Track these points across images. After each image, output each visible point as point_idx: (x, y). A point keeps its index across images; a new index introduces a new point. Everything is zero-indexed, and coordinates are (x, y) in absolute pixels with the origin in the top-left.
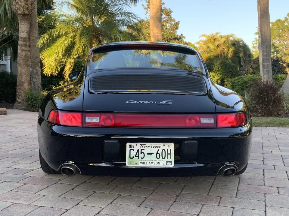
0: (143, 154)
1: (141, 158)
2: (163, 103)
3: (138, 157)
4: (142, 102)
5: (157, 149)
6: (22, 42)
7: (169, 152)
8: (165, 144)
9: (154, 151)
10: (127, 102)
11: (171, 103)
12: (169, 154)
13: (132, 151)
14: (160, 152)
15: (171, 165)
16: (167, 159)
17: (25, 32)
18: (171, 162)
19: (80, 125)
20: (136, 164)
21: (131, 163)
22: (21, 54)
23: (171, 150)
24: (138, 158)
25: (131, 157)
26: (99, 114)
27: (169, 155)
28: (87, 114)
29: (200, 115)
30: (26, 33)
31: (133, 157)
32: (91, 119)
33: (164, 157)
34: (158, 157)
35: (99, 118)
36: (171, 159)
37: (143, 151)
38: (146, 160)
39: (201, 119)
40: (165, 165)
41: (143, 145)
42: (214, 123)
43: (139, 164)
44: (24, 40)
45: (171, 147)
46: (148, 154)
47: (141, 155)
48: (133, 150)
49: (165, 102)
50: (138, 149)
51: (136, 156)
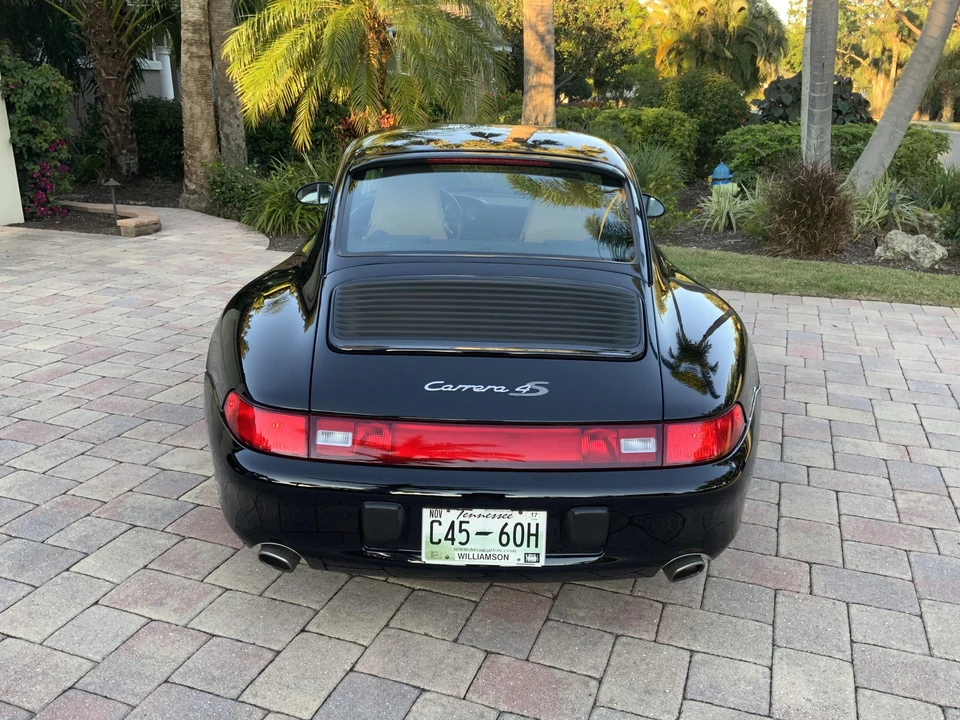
0: (464, 533)
1: (460, 543)
2: (523, 390)
3: (453, 540)
4: (467, 387)
5: (502, 522)
6: (190, 35)
7: (533, 531)
9: (495, 526)
10: (426, 388)
11: (543, 391)
12: (533, 535)
13: (436, 525)
14: (509, 530)
15: (538, 562)
16: (528, 546)
17: (197, 5)
18: (538, 554)
19: (303, 454)
20: (447, 558)
21: (433, 555)
22: (190, 65)
23: (537, 525)
24: (453, 544)
25: (435, 540)
26: (351, 423)
27: (533, 539)
28: (322, 421)
29: (622, 430)
30: (198, 10)
31: (440, 540)
32: (329, 437)
33: (518, 542)
34: (504, 542)
35: (351, 435)
36: (537, 546)
37: (464, 526)
38: (472, 550)
39: (622, 441)
40: (522, 561)
41: (465, 512)
42: (657, 452)
43: (454, 559)
44: (195, 27)
45: (540, 518)
46: (478, 534)
47: (460, 537)
48: (440, 524)
50: (453, 522)
51: (446, 539)
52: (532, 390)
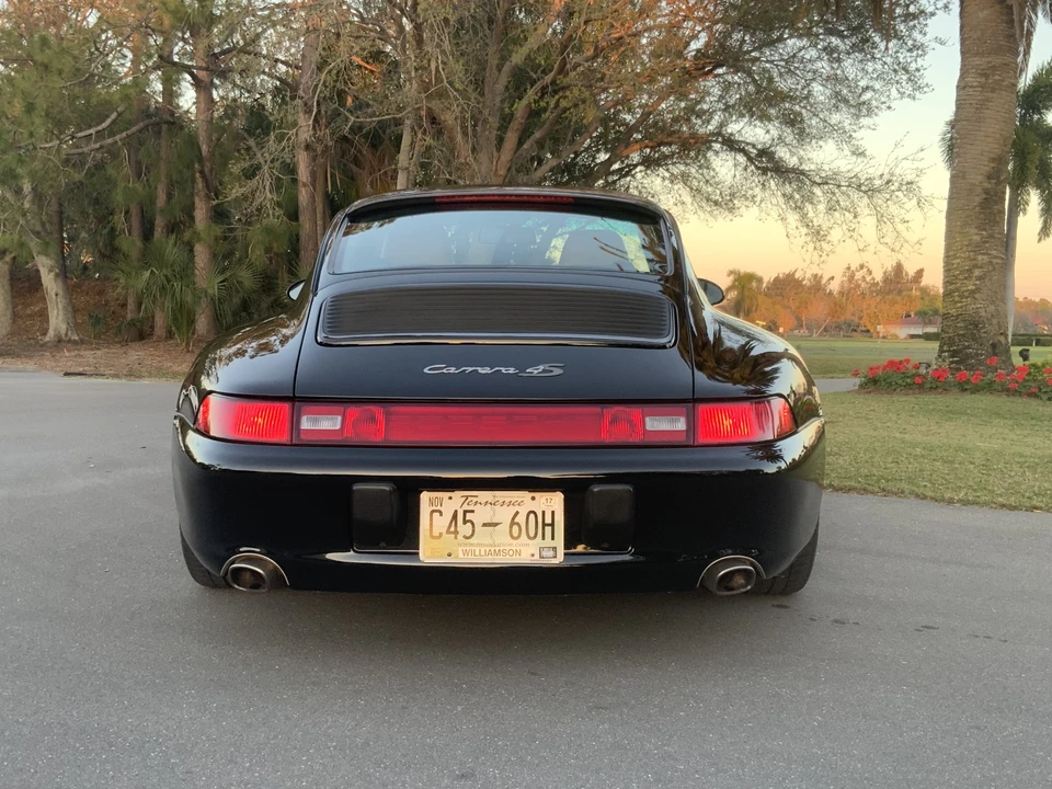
0: (469, 524)
1: (465, 537)
2: (535, 371)
3: (456, 532)
4: (470, 369)
5: (513, 510)
7: (549, 520)
8: (537, 495)
9: (504, 515)
10: (426, 370)
11: (558, 371)
12: (548, 525)
13: (436, 515)
14: (520, 520)
15: (555, 557)
16: (543, 538)
18: (555, 549)
19: (285, 439)
20: (449, 555)
21: (433, 552)
23: (553, 512)
24: (456, 538)
25: (436, 533)
26: (340, 408)
27: (548, 529)
28: (306, 407)
31: (441, 534)
32: (316, 421)
33: (532, 534)
34: (515, 534)
35: (339, 418)
36: (553, 538)
37: (469, 516)
38: (479, 545)
39: (647, 419)
40: (537, 556)
41: (470, 499)
42: (687, 431)
43: (457, 557)
45: (554, 503)
46: (485, 525)
47: (464, 529)
48: (441, 515)
49: (541, 368)
50: (456, 511)
51: (448, 532)
52: (544, 371)
